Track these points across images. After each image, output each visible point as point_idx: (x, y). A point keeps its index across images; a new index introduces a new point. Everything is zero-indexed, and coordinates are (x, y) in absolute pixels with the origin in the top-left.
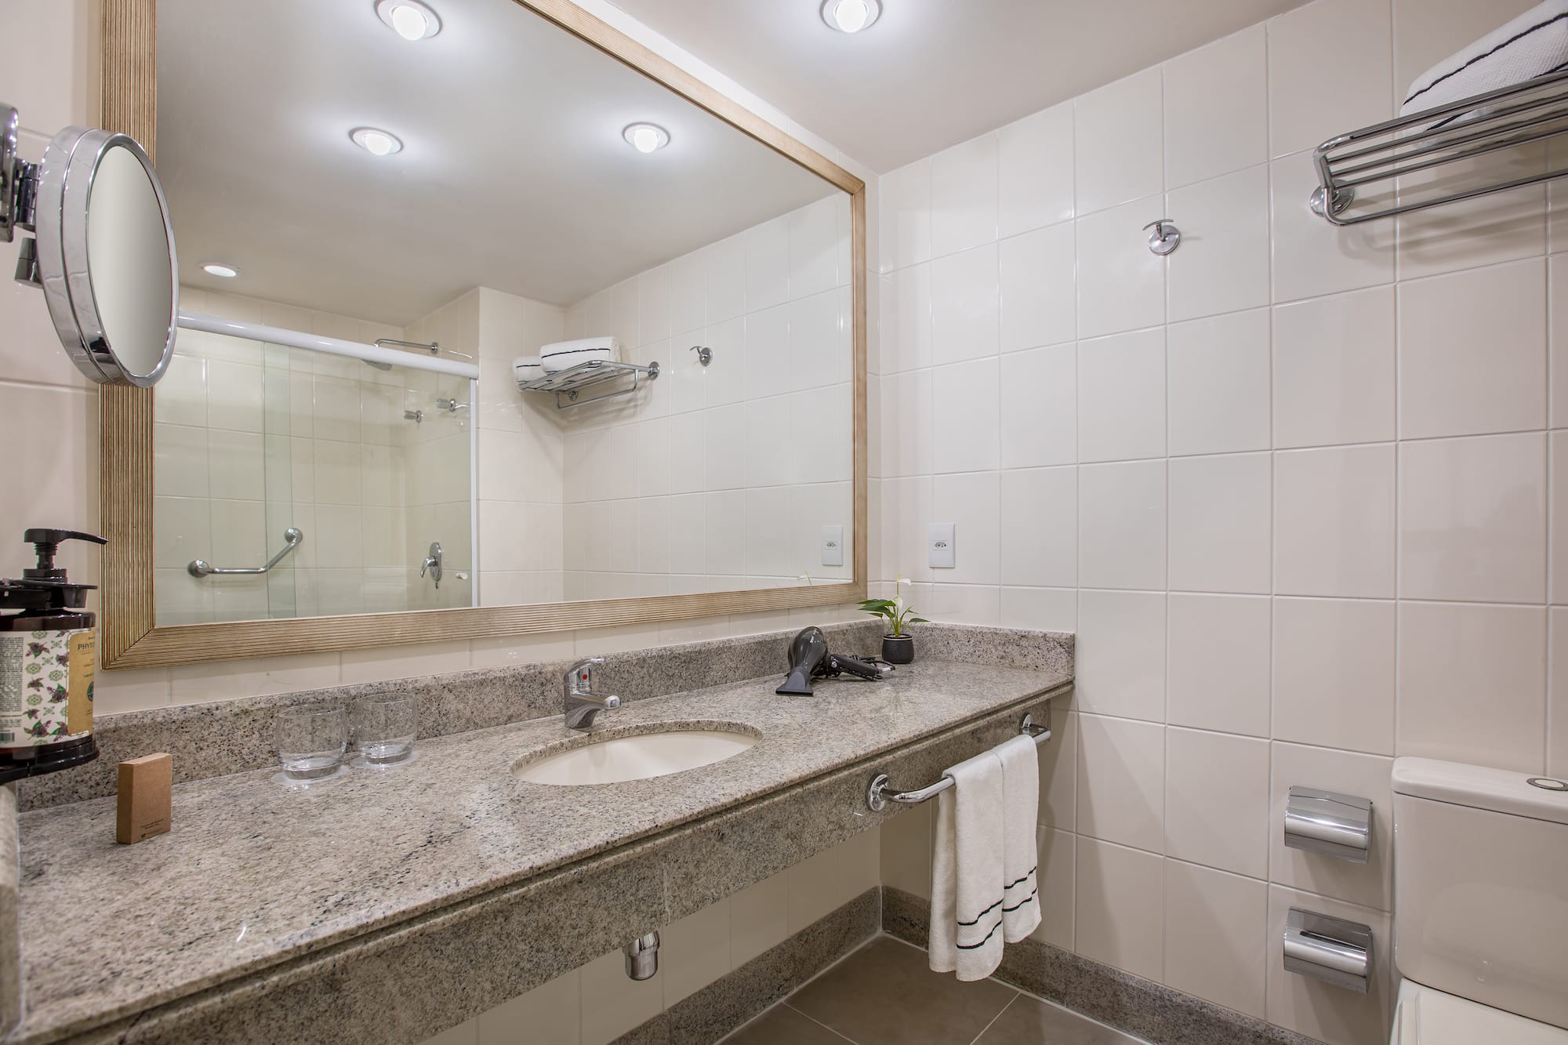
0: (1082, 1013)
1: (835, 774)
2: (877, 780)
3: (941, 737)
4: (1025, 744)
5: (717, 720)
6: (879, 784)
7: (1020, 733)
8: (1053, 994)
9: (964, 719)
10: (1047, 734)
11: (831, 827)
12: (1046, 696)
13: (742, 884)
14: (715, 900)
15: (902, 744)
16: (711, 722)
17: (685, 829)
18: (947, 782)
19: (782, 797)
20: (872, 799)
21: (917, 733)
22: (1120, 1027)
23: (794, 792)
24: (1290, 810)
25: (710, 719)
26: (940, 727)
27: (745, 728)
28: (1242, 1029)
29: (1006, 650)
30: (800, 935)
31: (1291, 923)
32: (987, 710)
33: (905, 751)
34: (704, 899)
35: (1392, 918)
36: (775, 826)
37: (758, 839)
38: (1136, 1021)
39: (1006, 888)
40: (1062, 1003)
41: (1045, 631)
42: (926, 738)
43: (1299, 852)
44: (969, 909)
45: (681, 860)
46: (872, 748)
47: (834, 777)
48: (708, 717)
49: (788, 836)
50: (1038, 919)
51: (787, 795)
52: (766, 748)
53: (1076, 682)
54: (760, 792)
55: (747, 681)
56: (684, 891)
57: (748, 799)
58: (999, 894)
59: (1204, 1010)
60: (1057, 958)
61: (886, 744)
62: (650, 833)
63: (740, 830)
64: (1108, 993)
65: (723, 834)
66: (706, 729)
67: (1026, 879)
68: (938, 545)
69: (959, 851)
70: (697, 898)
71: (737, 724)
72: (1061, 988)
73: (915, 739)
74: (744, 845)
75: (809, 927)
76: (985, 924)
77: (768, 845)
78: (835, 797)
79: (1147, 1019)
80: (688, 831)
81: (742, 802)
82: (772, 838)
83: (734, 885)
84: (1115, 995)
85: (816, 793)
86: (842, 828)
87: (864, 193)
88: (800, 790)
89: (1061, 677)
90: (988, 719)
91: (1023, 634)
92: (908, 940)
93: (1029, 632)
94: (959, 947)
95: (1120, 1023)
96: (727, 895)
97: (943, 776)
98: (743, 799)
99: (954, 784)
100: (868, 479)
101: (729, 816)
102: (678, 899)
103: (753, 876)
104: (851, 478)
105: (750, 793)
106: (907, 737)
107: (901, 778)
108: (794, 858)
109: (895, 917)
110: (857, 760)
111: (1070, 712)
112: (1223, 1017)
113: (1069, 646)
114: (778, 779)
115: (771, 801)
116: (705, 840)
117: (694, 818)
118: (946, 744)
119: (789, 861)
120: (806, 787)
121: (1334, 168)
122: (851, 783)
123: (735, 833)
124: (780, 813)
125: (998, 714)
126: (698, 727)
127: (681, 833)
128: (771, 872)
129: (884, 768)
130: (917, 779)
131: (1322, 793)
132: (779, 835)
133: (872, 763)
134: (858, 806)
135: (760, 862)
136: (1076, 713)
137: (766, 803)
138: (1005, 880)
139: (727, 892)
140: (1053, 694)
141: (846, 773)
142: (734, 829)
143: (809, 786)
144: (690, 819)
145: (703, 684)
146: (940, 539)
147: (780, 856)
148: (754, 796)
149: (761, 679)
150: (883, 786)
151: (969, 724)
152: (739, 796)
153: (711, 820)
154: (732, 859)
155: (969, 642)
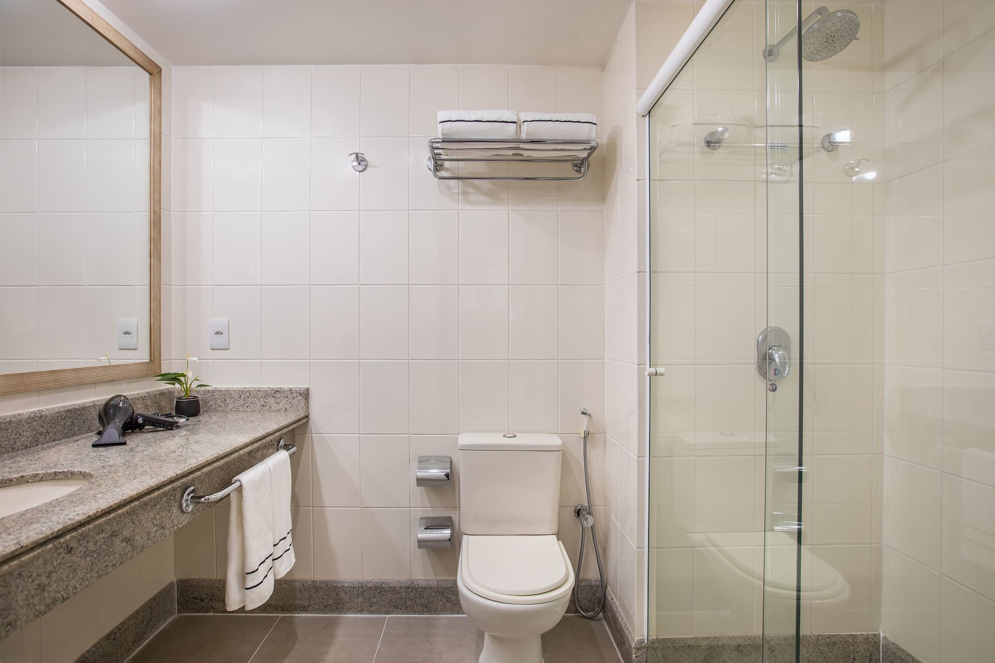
0: (319, 613)
1: (162, 489)
2: (187, 492)
3: (231, 456)
4: (282, 456)
5: (42, 472)
6: (188, 494)
7: (278, 450)
8: (302, 609)
9: (246, 443)
10: (294, 449)
11: (155, 529)
12: (293, 426)
13: (87, 583)
14: (64, 599)
15: (207, 463)
16: (36, 474)
17: (46, 545)
18: (238, 484)
19: (124, 510)
20: (184, 505)
21: (216, 455)
22: (341, 612)
23: (133, 505)
24: (419, 468)
25: (35, 473)
26: (231, 450)
27: (73, 473)
28: (401, 587)
29: (266, 401)
30: (108, 637)
31: (420, 525)
32: (259, 437)
33: (209, 468)
34: (55, 601)
35: (460, 510)
36: (114, 534)
37: (100, 547)
38: (349, 606)
39: (274, 545)
40: (307, 612)
41: (290, 387)
42: (222, 458)
43: (423, 488)
44: (253, 562)
45: (35, 574)
46: (187, 468)
47: (161, 491)
48: (32, 471)
49: (123, 541)
50: (294, 560)
51: (128, 507)
52: (101, 481)
53: (310, 417)
54: (108, 508)
55: (58, 442)
56: (37, 599)
57: (98, 514)
58: (271, 549)
59: (383, 585)
60: (303, 586)
61: (196, 465)
62: (16, 553)
63: (85, 542)
64: (333, 595)
65: (71, 548)
66: (30, 481)
67: (286, 537)
68: (217, 333)
69: (245, 527)
70: (49, 601)
71: (63, 472)
72: (306, 603)
73: (215, 459)
74: (89, 553)
75: (117, 627)
76: (263, 570)
77: (108, 550)
78: (158, 507)
79: (355, 602)
80: (50, 546)
81: (93, 517)
82: (111, 544)
83: (80, 585)
84: (337, 595)
85: (144, 507)
86: (163, 528)
87: (161, 76)
88: (137, 503)
89: (302, 414)
90: (260, 442)
91: (277, 389)
92: (199, 612)
93: (281, 388)
94: (246, 589)
95: (341, 610)
96: (74, 594)
97: (233, 482)
98: (95, 515)
99: (241, 485)
100: (162, 285)
101: (83, 529)
102: (32, 606)
103: (96, 575)
104: (148, 283)
105: (99, 510)
106: (210, 458)
107: (204, 488)
108: (128, 556)
109: (188, 599)
110: (177, 477)
111: (307, 435)
112: (391, 585)
113: (306, 395)
114: (122, 498)
115: (116, 513)
116: (55, 555)
117: (55, 535)
118: (233, 462)
119: (124, 558)
120: (141, 500)
121: (436, 151)
122: (169, 496)
123: (81, 545)
124: (117, 524)
125: (266, 439)
126: (22, 481)
127: (43, 548)
128: (111, 569)
129: (192, 483)
130: (214, 487)
131: (431, 457)
132: (117, 541)
133: (187, 478)
134: (174, 511)
135: (102, 563)
136: (310, 435)
137: (112, 515)
138: (274, 541)
139: (75, 591)
140: (297, 424)
141: (170, 487)
142: (81, 542)
143: (143, 499)
144: (50, 537)
145: (13, 448)
146: (218, 330)
147: (117, 556)
148: (103, 512)
149: (71, 439)
150: (192, 494)
151: (249, 446)
152: (91, 513)
153: (68, 534)
154: (79, 565)
155: (240, 398)
